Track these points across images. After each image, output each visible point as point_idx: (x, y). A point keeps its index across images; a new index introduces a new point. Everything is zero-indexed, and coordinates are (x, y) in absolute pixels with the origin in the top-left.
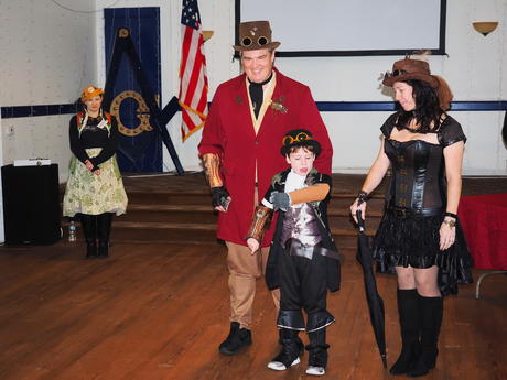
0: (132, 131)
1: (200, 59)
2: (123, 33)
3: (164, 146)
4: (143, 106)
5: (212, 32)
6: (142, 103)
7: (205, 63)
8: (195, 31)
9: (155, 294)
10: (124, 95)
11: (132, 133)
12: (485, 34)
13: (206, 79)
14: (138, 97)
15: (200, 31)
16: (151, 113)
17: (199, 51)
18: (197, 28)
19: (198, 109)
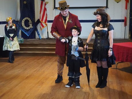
0: (28, 28)
1: (45, 9)
2: (25, 2)
3: (36, 32)
4: (30, 21)
5: (48, 2)
6: (30, 20)
7: (46, 10)
8: (44, 2)
9: (35, 69)
10: (25, 19)
11: (27, 28)
12: (118, 3)
13: (47, 14)
14: (29, 19)
15: (45, 2)
16: (32, 23)
17: (45, 7)
18: (44, 1)
19: (45, 22)
